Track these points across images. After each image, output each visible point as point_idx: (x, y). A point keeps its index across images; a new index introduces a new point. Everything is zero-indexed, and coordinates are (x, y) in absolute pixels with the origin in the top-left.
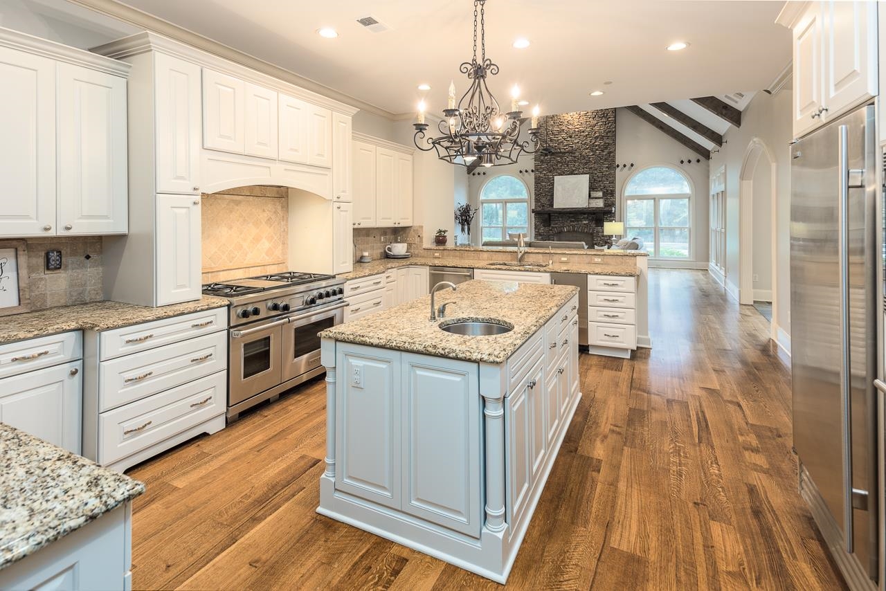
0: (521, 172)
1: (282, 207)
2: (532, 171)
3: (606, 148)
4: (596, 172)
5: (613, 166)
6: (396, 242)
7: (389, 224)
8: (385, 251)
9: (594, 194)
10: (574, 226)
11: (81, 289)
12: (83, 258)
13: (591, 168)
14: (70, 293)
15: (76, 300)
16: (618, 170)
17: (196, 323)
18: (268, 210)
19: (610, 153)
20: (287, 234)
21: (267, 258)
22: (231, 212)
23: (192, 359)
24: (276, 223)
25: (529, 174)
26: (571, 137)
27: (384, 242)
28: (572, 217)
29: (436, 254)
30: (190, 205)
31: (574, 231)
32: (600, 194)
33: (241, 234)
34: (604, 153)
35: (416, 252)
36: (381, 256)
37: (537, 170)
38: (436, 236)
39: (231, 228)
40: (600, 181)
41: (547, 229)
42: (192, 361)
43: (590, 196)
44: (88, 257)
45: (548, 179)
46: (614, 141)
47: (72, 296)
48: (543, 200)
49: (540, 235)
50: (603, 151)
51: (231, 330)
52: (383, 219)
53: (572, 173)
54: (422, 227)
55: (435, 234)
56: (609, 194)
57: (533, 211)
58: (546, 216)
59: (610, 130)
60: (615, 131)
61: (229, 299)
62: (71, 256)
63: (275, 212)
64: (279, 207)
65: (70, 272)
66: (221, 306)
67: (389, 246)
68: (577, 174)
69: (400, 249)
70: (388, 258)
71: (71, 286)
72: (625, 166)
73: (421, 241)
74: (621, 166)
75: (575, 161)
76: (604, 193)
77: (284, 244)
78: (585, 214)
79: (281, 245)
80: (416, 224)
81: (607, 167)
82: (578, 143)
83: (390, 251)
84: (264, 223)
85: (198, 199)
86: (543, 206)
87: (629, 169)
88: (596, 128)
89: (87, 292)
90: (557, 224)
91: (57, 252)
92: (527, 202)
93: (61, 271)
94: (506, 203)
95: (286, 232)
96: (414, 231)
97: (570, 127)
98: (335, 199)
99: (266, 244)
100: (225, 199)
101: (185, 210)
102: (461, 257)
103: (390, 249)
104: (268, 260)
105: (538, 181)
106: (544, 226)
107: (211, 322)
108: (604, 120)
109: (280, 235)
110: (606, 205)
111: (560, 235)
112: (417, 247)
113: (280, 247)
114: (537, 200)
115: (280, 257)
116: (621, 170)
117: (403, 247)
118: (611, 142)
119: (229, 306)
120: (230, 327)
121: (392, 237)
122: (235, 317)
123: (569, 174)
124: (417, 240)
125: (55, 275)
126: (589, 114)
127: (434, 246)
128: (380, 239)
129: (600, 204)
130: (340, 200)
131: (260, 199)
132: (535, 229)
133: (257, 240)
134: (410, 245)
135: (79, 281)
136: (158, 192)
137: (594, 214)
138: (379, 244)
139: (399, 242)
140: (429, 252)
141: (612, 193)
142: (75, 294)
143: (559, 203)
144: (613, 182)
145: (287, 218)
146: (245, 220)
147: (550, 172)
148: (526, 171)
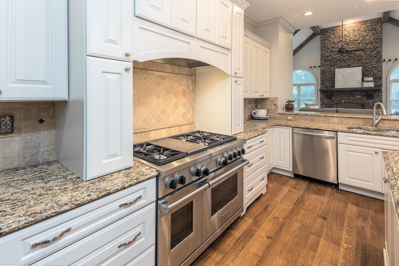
0: (311, 67)
1: (192, 83)
2: (319, 67)
3: (375, 49)
4: (367, 65)
5: (380, 60)
6: (257, 108)
7: (257, 96)
8: (251, 114)
9: (366, 79)
10: (350, 100)
11: (35, 150)
12: (36, 122)
13: (363, 63)
14: (23, 155)
15: (29, 162)
16: (384, 64)
17: (123, 201)
18: (183, 85)
19: (378, 52)
20: (195, 103)
21: (183, 120)
22: (159, 85)
23: (119, 245)
24: (188, 94)
25: (317, 69)
26: (347, 44)
27: (250, 108)
28: (348, 94)
29: (289, 118)
30: (123, 71)
31: (350, 102)
32: (372, 79)
33: (165, 102)
34: (374, 53)
35: (272, 115)
36: (249, 118)
37: (323, 66)
38: (286, 105)
39: (158, 97)
40: (370, 71)
41: (329, 101)
42: (119, 247)
43: (363, 80)
44: (41, 121)
45: (331, 71)
46: (381, 44)
47: (25, 158)
48: (327, 84)
49: (325, 104)
50: (373, 52)
51: (160, 202)
52: (255, 92)
53: (348, 66)
54: (277, 98)
55: (284, 103)
56: (378, 79)
57: (320, 91)
58: (330, 93)
59: (378, 38)
60: (382, 38)
61: (158, 168)
62: (24, 120)
63: (187, 86)
64: (190, 83)
65: (23, 135)
66: (150, 178)
67: (254, 111)
68: (352, 67)
69: (262, 113)
70: (253, 119)
71: (25, 148)
72: (390, 60)
73: (277, 108)
74: (387, 60)
75: (350, 59)
76: (374, 78)
77: (193, 109)
78: (358, 91)
79: (191, 110)
80: (272, 96)
81: (376, 62)
82: (353, 47)
83: (255, 115)
84: (180, 94)
85: (130, 65)
86: (327, 87)
87: (394, 62)
88: (367, 37)
89: (40, 153)
90: (337, 98)
91: (10, 117)
92: (314, 85)
93: (13, 135)
94: (300, 86)
95: (194, 101)
96: (271, 101)
97: (347, 38)
98: (233, 75)
99: (181, 110)
100: (155, 75)
101: (118, 76)
102: (312, 120)
103: (255, 113)
104: (183, 122)
105: (323, 72)
106: (327, 99)
107: (140, 197)
108: (373, 32)
109: (191, 103)
110: (376, 86)
111: (338, 104)
112: (273, 112)
113: (191, 112)
114: (322, 84)
115: (191, 119)
116: (387, 63)
117: (265, 112)
118: (379, 45)
119: (157, 177)
120: (158, 199)
121: (254, 105)
122: (164, 187)
123: (345, 67)
124: (273, 107)
125: (8, 139)
126: (361, 29)
127: (284, 112)
128: (248, 106)
129: (372, 85)
130: (237, 75)
131: (178, 76)
132: (321, 101)
133: (176, 106)
134: (268, 111)
135: (33, 143)
136: (88, 54)
137: (366, 91)
138: (247, 110)
139: (259, 109)
140: (283, 116)
141: (380, 78)
142: (28, 156)
143: (339, 85)
144: (381, 71)
145: (195, 90)
146: (168, 91)
147: (332, 66)
148: (315, 67)
